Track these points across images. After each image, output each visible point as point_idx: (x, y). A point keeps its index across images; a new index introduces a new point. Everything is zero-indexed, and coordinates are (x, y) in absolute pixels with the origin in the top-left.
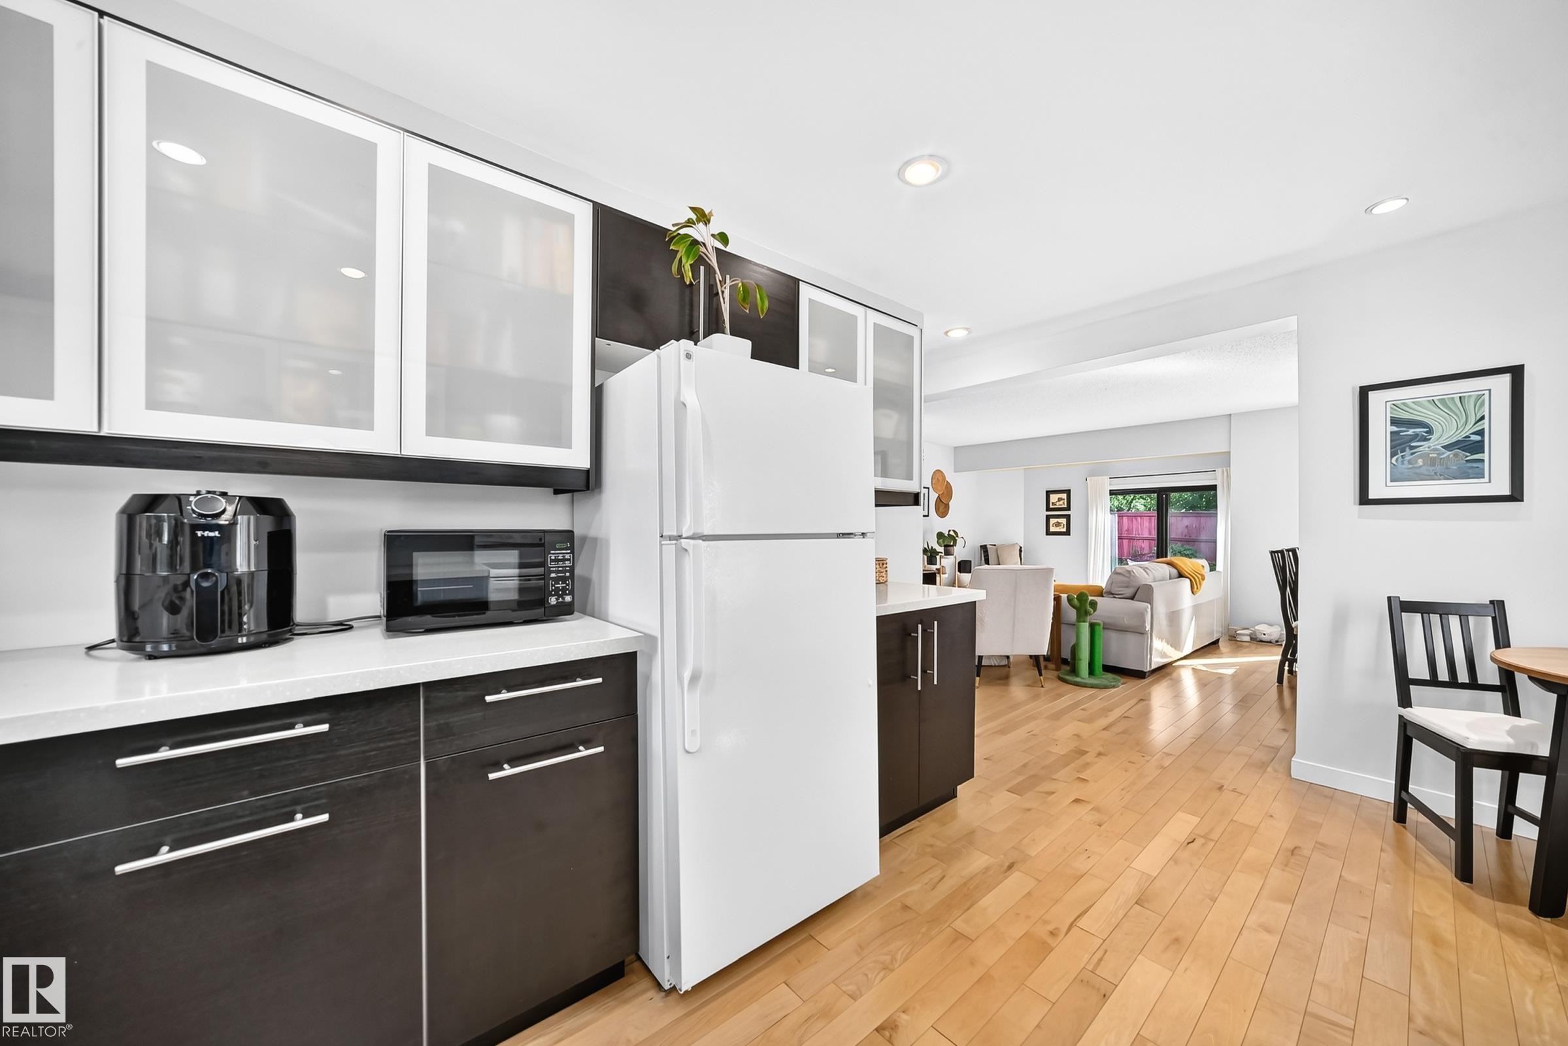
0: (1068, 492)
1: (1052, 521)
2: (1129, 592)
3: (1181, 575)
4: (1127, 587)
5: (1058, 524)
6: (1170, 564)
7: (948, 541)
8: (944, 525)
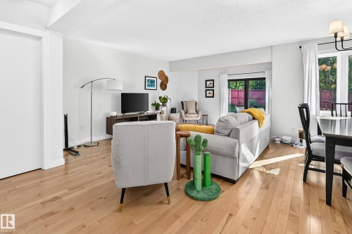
0: (213, 81)
1: (208, 92)
2: (227, 132)
3: (254, 119)
4: (226, 129)
5: (210, 93)
6: (249, 113)
7: (164, 100)
8: (163, 94)
